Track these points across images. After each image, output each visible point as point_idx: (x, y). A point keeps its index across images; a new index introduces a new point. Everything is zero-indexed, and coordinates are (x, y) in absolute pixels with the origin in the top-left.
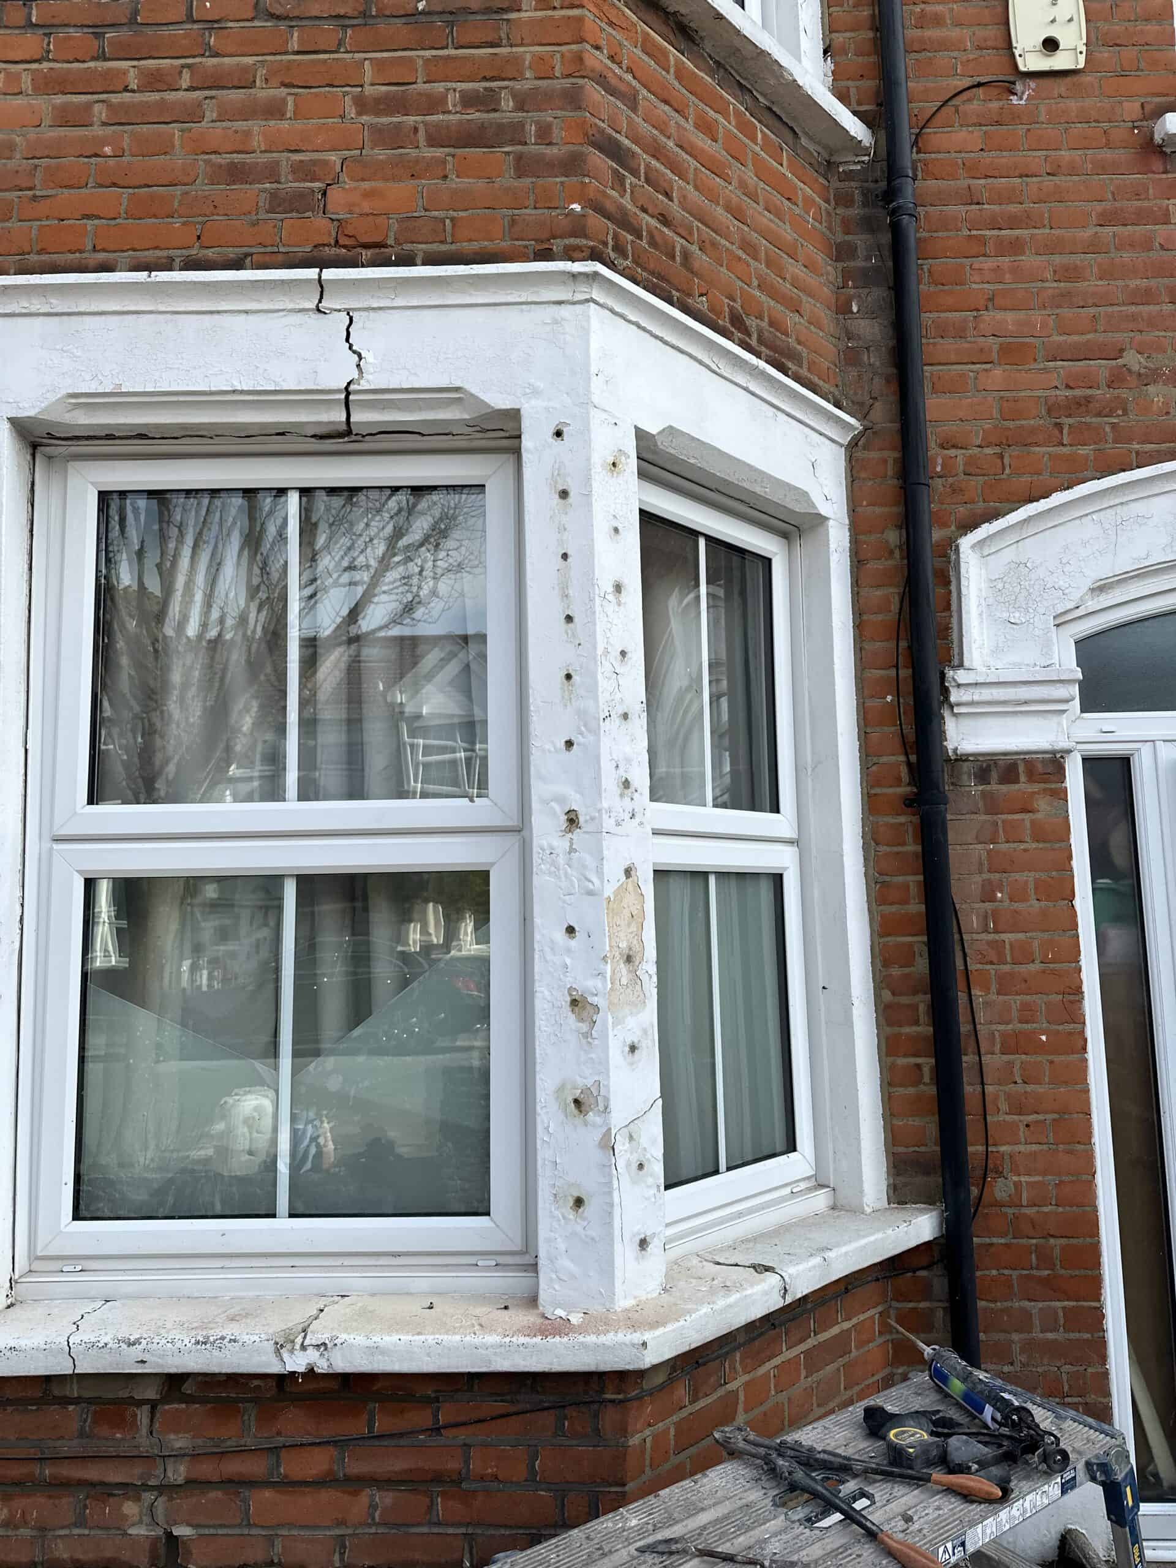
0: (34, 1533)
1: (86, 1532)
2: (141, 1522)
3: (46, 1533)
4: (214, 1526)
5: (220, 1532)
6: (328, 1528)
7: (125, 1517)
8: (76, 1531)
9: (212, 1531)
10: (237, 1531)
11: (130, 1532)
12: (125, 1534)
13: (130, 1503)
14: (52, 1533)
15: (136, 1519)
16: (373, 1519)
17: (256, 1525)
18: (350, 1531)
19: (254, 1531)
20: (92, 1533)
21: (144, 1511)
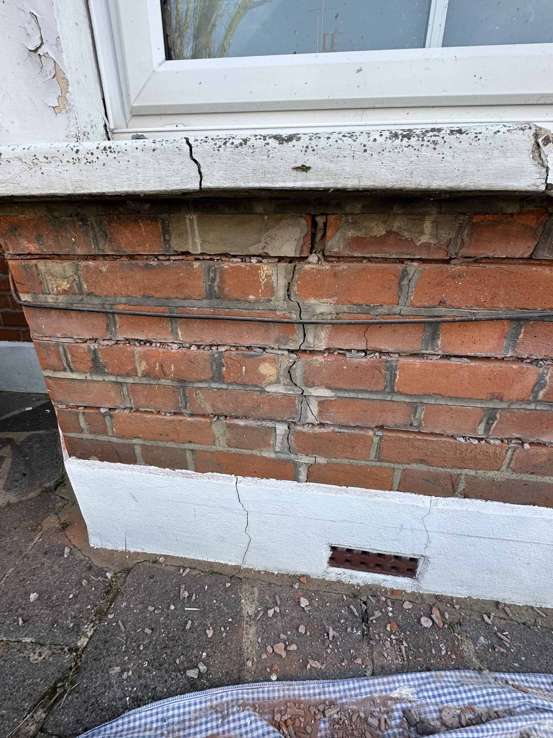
0: (175, 384)
1: (224, 386)
2: (278, 382)
3: (187, 384)
4: (353, 391)
5: (360, 396)
6: (481, 400)
7: (263, 377)
8: (214, 385)
9: (352, 395)
10: (380, 397)
11: (268, 389)
12: (263, 391)
13: (267, 365)
14: (190, 385)
15: (273, 379)
16: (536, 397)
17: (400, 393)
18: (504, 405)
19: (396, 398)
20: (230, 387)
21: (282, 372)
